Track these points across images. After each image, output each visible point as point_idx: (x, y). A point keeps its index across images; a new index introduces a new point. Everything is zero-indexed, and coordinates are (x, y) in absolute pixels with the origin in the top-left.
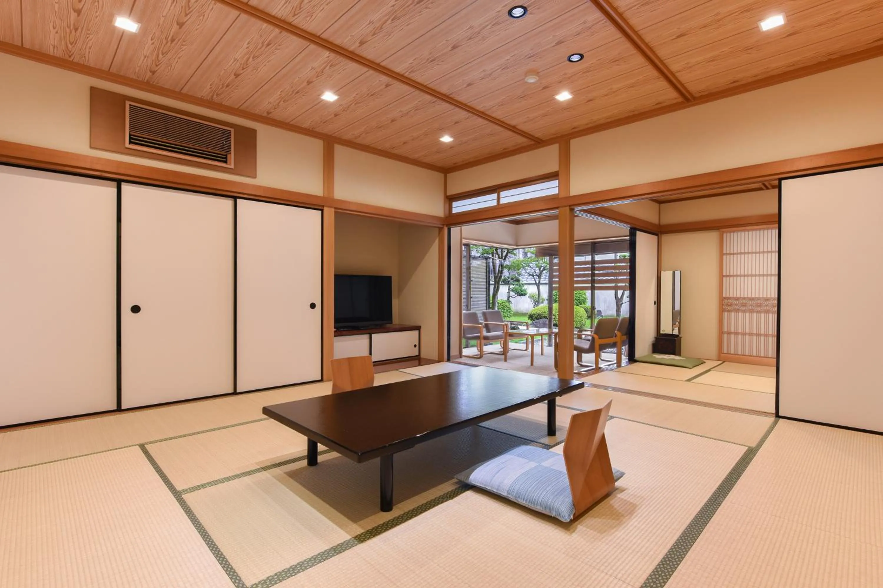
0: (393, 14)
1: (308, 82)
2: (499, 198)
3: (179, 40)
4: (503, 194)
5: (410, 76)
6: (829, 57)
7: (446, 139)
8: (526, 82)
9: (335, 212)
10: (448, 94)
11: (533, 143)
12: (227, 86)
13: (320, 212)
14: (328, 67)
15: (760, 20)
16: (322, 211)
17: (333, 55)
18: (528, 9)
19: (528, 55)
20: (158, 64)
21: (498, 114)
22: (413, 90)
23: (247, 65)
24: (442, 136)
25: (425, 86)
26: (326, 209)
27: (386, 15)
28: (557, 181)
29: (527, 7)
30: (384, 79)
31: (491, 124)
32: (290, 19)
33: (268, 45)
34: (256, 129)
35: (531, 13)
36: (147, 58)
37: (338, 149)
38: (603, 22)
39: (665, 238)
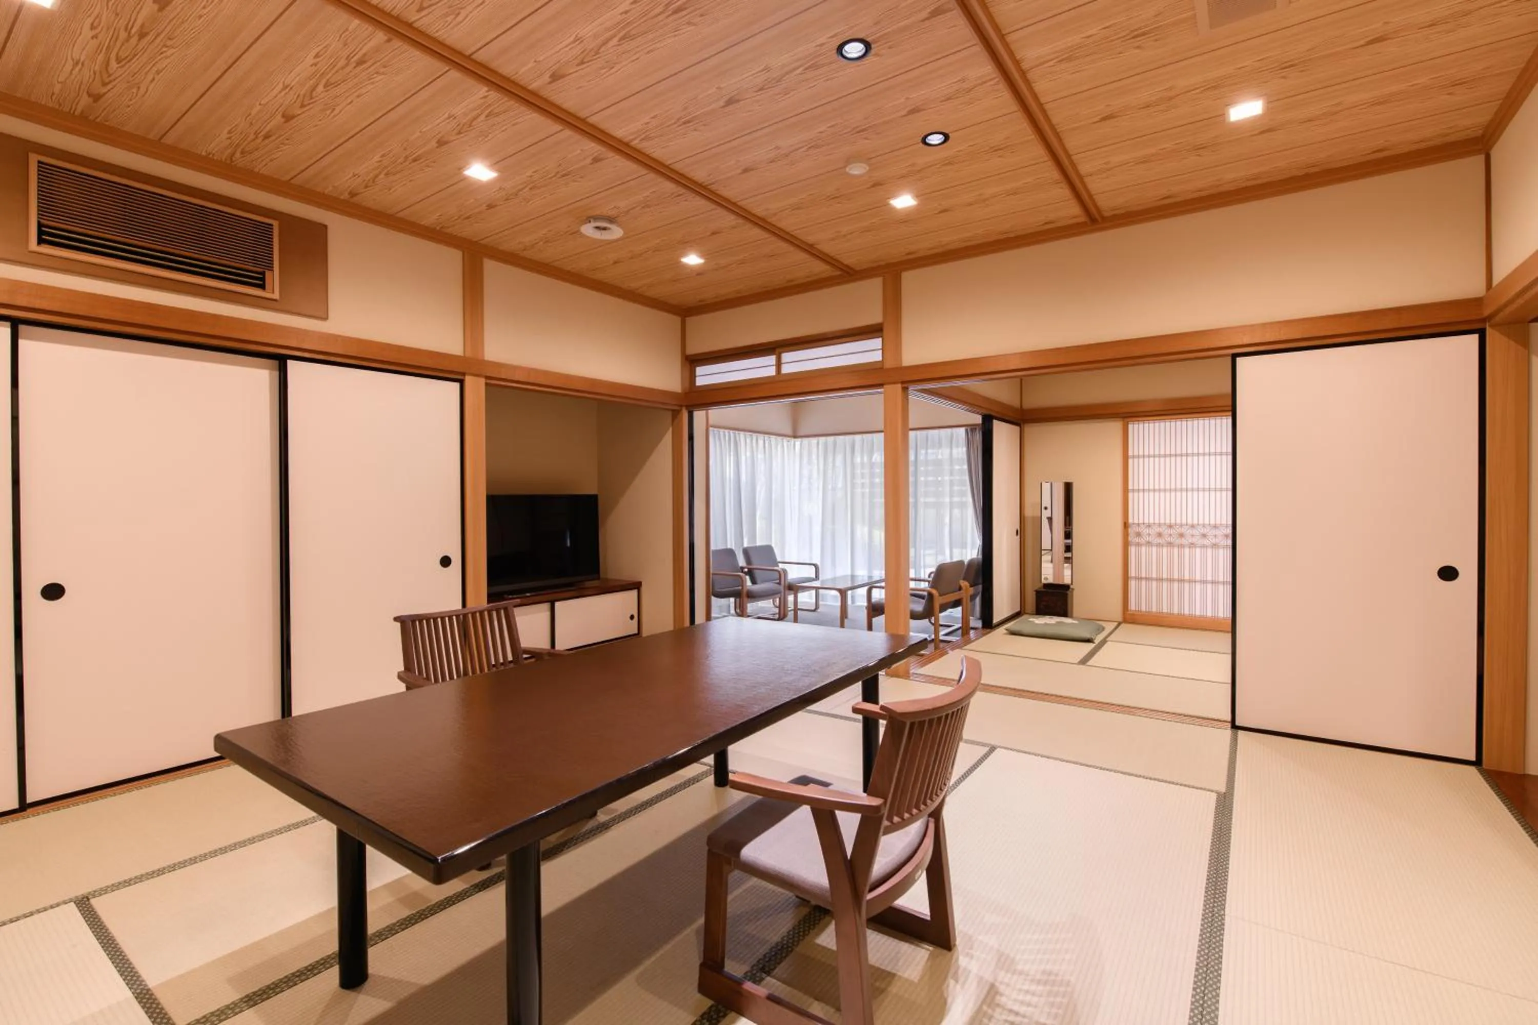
0: (623, 28)
1: (438, 142)
2: (779, 364)
3: (158, 35)
4: (787, 357)
5: (639, 147)
6: (1306, 171)
7: (692, 260)
8: (848, 174)
9: (487, 384)
10: (706, 184)
11: (839, 273)
12: (267, 137)
13: (456, 386)
14: (482, 117)
15: (1229, 105)
16: (462, 382)
17: (494, 95)
18: (873, 46)
19: (857, 127)
20: (107, 81)
21: (788, 223)
22: (644, 171)
23: (311, 98)
24: (684, 254)
25: (667, 167)
26: (468, 380)
27: (608, 30)
28: (880, 340)
29: (870, 42)
30: (592, 148)
31: (773, 238)
32: (412, 16)
33: (360, 63)
34: (326, 223)
35: (876, 55)
36: (80, 65)
37: (490, 267)
38: (992, 83)
39: (1032, 430)
